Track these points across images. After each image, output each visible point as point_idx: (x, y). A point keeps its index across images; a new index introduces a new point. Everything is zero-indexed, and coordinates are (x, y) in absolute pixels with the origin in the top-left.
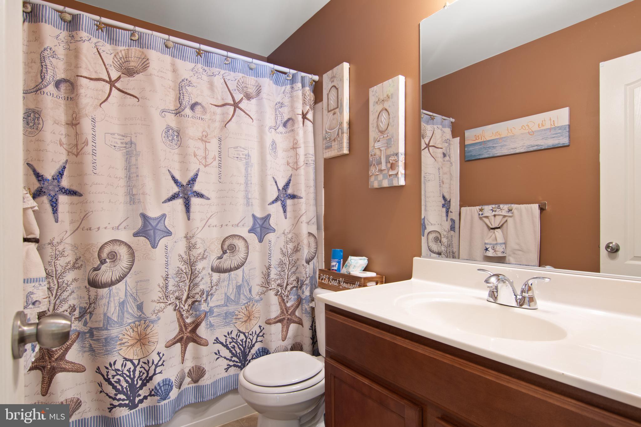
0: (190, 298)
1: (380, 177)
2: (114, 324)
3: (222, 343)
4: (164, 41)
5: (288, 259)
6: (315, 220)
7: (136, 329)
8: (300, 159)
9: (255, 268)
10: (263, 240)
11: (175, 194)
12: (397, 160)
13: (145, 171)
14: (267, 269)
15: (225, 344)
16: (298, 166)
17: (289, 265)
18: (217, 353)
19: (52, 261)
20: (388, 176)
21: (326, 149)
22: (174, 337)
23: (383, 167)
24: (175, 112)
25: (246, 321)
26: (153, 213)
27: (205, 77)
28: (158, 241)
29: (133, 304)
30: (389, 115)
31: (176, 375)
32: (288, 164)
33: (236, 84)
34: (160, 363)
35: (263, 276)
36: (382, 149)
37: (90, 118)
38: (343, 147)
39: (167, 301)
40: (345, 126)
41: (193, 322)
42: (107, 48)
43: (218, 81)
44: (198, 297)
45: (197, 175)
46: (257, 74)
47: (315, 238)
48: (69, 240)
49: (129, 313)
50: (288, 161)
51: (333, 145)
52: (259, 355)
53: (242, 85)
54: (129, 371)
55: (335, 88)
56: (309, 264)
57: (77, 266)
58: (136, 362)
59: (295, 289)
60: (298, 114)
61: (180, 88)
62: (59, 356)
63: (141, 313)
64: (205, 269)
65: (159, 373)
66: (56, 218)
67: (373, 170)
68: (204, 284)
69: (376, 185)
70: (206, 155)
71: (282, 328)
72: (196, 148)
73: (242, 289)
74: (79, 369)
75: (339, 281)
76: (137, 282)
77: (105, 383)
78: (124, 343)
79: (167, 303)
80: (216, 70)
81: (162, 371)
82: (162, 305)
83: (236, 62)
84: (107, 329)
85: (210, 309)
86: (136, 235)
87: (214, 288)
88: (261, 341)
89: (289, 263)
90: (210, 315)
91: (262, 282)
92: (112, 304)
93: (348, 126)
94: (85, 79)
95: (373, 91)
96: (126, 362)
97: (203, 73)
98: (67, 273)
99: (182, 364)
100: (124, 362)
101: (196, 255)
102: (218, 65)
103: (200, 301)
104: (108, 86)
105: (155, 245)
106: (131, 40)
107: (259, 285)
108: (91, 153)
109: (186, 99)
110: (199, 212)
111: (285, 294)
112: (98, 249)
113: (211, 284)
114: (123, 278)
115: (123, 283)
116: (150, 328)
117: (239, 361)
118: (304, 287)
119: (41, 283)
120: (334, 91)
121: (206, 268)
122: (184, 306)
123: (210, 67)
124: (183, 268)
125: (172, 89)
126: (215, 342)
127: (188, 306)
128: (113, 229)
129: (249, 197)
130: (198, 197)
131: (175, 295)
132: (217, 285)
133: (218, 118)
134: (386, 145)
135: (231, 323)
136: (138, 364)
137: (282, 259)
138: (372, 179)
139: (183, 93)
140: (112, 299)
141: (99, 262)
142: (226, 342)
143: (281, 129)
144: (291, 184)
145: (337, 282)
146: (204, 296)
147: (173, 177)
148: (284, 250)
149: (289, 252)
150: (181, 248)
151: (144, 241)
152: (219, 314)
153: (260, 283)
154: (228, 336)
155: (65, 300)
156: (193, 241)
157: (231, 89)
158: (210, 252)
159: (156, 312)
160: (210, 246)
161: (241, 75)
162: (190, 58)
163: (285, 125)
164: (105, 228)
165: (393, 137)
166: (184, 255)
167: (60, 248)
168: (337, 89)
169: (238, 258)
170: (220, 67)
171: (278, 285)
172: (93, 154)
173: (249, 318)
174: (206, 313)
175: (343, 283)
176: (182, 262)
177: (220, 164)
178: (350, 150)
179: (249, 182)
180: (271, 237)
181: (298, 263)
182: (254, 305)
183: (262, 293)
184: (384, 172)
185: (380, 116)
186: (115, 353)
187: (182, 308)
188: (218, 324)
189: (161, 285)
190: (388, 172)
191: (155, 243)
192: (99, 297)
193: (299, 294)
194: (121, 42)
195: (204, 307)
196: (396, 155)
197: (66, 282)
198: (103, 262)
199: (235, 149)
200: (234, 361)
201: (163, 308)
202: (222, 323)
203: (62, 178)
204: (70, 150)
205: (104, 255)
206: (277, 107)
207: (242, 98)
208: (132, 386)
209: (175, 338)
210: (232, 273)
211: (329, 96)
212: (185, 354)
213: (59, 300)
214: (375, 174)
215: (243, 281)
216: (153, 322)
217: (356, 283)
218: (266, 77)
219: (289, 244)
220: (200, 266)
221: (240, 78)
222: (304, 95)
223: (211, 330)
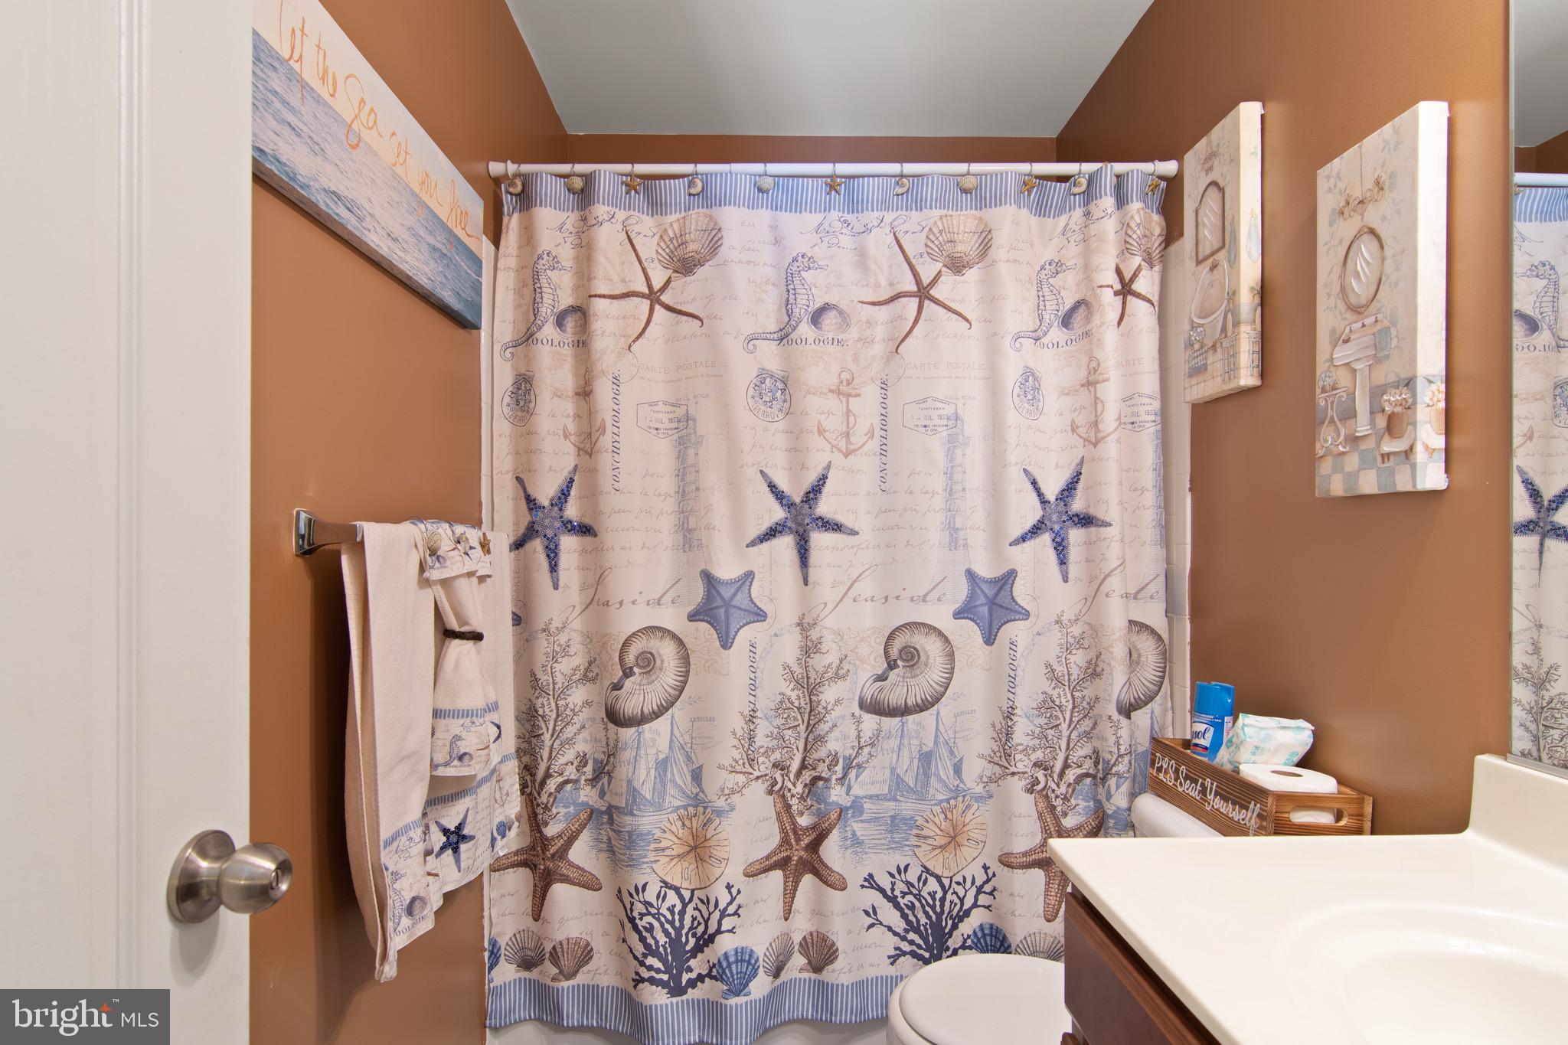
0: (806, 768)
1: (1352, 462)
2: (645, 805)
3: (882, 891)
4: (755, 179)
5: (1069, 696)
6: (1159, 585)
7: (688, 823)
8: (1104, 413)
9: (973, 712)
10: (995, 639)
11: (777, 524)
12: (1410, 401)
13: (712, 479)
14: (1004, 718)
15: (889, 893)
16: (1100, 435)
17: (1072, 712)
18: (871, 911)
19: (547, 663)
20: (1379, 459)
21: (1191, 376)
22: (765, 854)
23: (1362, 427)
24: (779, 335)
25: (943, 847)
26: (727, 570)
27: (847, 241)
28: (734, 633)
29: (685, 768)
30: (1382, 247)
31: (768, 945)
32: (1073, 431)
33: (923, 240)
34: (731, 909)
35: (996, 736)
36: (1357, 366)
37: (611, 377)
38: (1239, 369)
39: (751, 770)
40: (1247, 300)
41: (814, 827)
42: (645, 225)
43: (880, 243)
44: (822, 769)
45: (823, 479)
46: (981, 201)
47: (1160, 638)
48: (577, 624)
49: (677, 786)
50: (1073, 421)
51: (1209, 361)
52: (982, 940)
53: (940, 238)
54: (671, 910)
55: (1216, 190)
56: (1129, 717)
57: (590, 675)
58: (687, 895)
59: (1088, 780)
60: (1101, 287)
61: (789, 278)
62: (557, 850)
63: (698, 790)
64: (841, 704)
65: (729, 931)
66: (555, 580)
67: (1327, 439)
68: (837, 740)
69: (1337, 487)
70: (848, 427)
71: (1048, 884)
72: (823, 413)
73: (934, 763)
74: (591, 884)
75: (1203, 785)
76: (693, 721)
77: (628, 926)
78: (663, 850)
79: (752, 774)
80: (871, 217)
81: (734, 928)
82: (741, 779)
83: (922, 184)
84: (632, 814)
85: (853, 802)
86: (693, 617)
87: (866, 750)
88: (988, 907)
89: (1074, 707)
90: (853, 816)
91: (993, 751)
92: (642, 763)
93: (1257, 300)
94: (603, 300)
95: (1328, 177)
96: (667, 890)
97: (844, 231)
98: (574, 689)
99: (786, 919)
100: (663, 889)
101: (821, 669)
102: (878, 202)
103: (827, 780)
104: (645, 304)
105: (727, 639)
106: (690, 195)
107: (982, 757)
108: (611, 448)
109: (802, 300)
110: (829, 565)
111: (1058, 792)
112: (620, 646)
113: (859, 742)
114: (667, 709)
115: (666, 719)
116: (713, 826)
117: (924, 946)
118: (1112, 782)
119: (474, 719)
120: (1213, 199)
121: (844, 701)
122: (794, 785)
123: (858, 212)
124: (793, 696)
125: (773, 284)
126: (866, 884)
127: (802, 785)
128: (648, 604)
129: (958, 525)
130: (826, 530)
131: (772, 759)
132: (872, 745)
133: (880, 332)
134: (1372, 352)
135: (906, 845)
136: (691, 900)
137: (1050, 692)
138: (1325, 467)
139: (794, 289)
140: (642, 752)
141: (621, 673)
142: (893, 890)
143: (1056, 334)
144: (1080, 486)
145: (1199, 788)
146: (836, 768)
147: (772, 487)
148: (1060, 669)
149: (1074, 676)
150: (789, 649)
151: (707, 633)
152: (876, 818)
153: (987, 752)
154: (897, 876)
155: (569, 742)
156: (814, 634)
157: (910, 255)
158: (858, 663)
159: (727, 791)
160: (857, 647)
161: (936, 213)
162: (811, 203)
163: (1066, 321)
164: (633, 602)
165: (1395, 325)
166: (795, 668)
167: (562, 638)
168: (1222, 190)
169: (925, 683)
170: (885, 205)
171: (1035, 765)
172: (615, 449)
173: (954, 839)
174: (842, 811)
175: (1215, 796)
176: (791, 682)
177: (884, 447)
178: (1262, 375)
179: (959, 487)
180: (1015, 631)
181: (1097, 710)
182: (968, 807)
183: (991, 780)
184: (1363, 446)
185: (1351, 255)
186: (645, 866)
187: (789, 790)
188: (874, 841)
189: (740, 733)
190: (1379, 444)
191: (727, 636)
192: (620, 745)
193: (1099, 797)
194: (671, 204)
195: (837, 795)
196: (1407, 385)
197: (571, 706)
198: (628, 673)
199: (921, 406)
200: (912, 942)
201: (740, 784)
202: (883, 841)
203: (566, 502)
204: (582, 446)
205: (630, 659)
206: (1044, 276)
207: (940, 271)
208: (675, 943)
209: (767, 858)
210: (910, 718)
211: (1201, 213)
212: (793, 897)
213: (558, 742)
214: (1335, 450)
215: (936, 742)
216: (719, 813)
217: (1252, 806)
218: (1005, 204)
219: (1074, 652)
220: (829, 694)
221: (935, 223)
222: (1125, 226)
223: (856, 853)
